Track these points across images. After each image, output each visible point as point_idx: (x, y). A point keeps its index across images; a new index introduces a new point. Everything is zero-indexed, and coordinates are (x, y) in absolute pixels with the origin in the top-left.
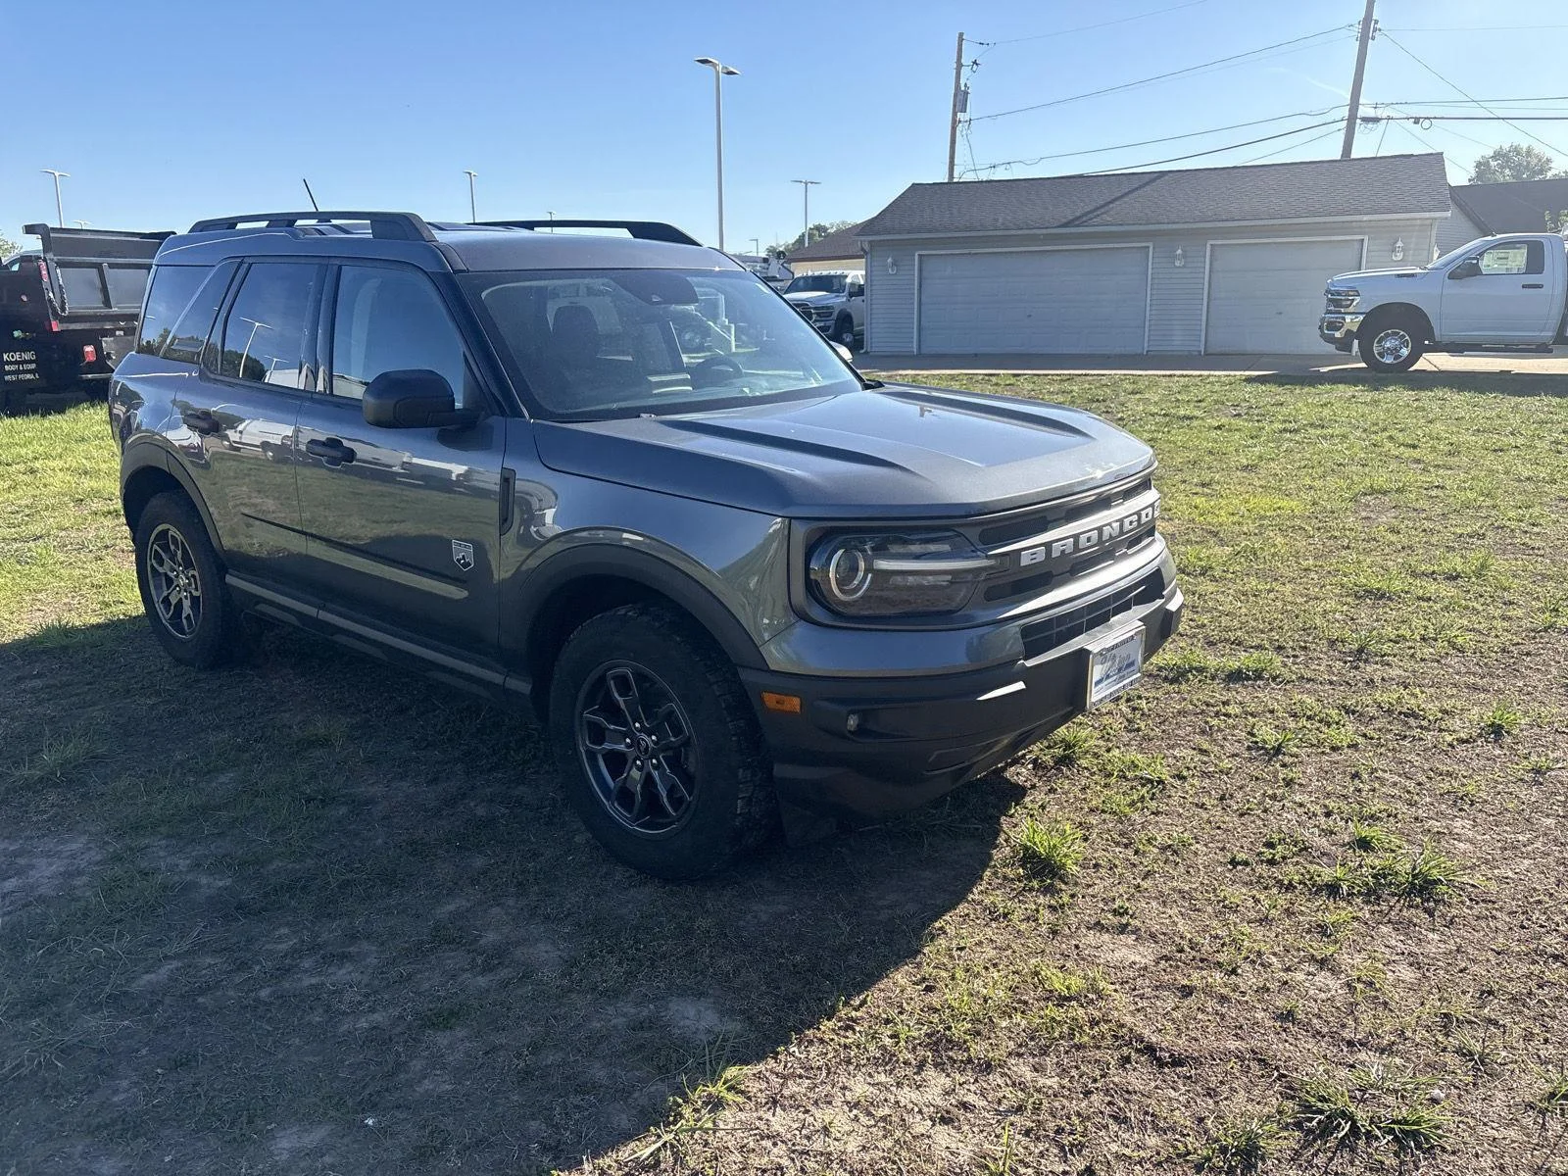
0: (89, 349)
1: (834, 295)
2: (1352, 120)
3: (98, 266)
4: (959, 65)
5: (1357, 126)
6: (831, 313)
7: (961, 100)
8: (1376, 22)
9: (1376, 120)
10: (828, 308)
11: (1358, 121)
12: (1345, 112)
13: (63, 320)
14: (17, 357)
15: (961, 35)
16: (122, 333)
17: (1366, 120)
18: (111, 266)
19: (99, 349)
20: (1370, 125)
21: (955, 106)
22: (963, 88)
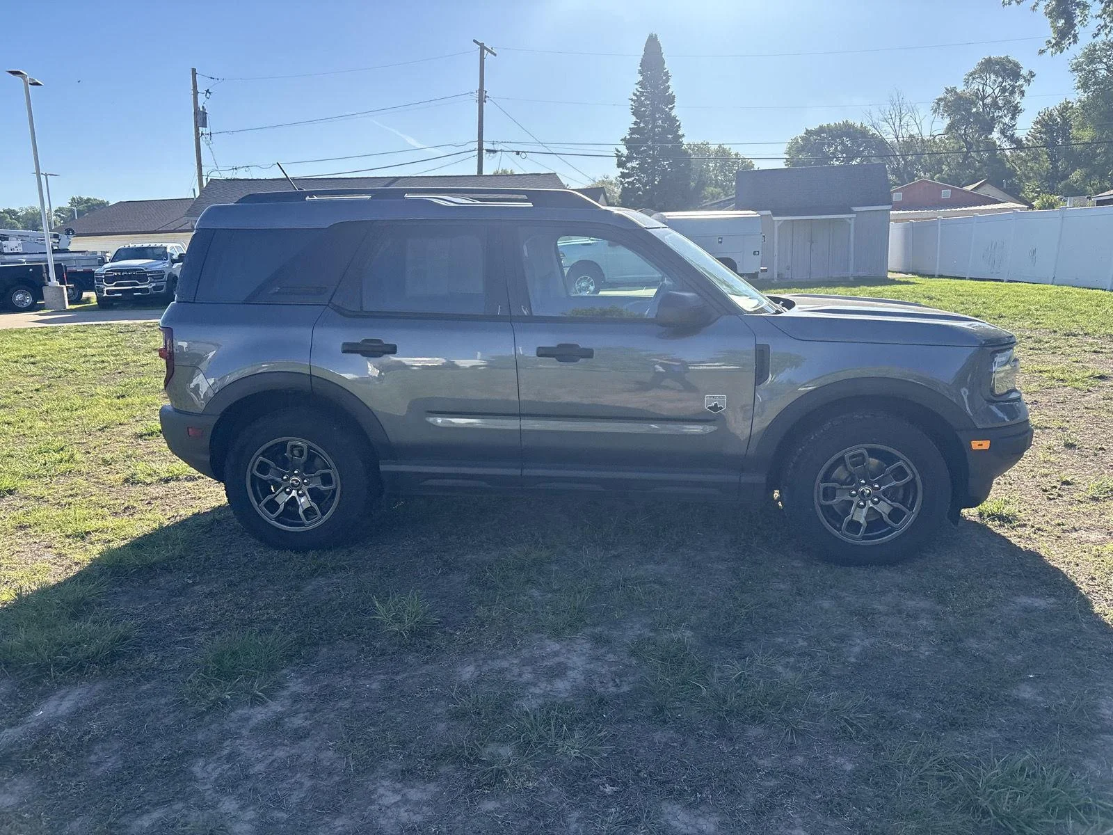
1: (161, 262)
2: (480, 149)
4: (196, 93)
5: (484, 154)
6: (163, 276)
7: (201, 118)
8: (486, 92)
9: (494, 151)
10: (161, 272)
11: (484, 151)
12: (476, 146)
15: (194, 70)
17: (488, 151)
20: (492, 154)
21: (196, 122)
22: (201, 109)
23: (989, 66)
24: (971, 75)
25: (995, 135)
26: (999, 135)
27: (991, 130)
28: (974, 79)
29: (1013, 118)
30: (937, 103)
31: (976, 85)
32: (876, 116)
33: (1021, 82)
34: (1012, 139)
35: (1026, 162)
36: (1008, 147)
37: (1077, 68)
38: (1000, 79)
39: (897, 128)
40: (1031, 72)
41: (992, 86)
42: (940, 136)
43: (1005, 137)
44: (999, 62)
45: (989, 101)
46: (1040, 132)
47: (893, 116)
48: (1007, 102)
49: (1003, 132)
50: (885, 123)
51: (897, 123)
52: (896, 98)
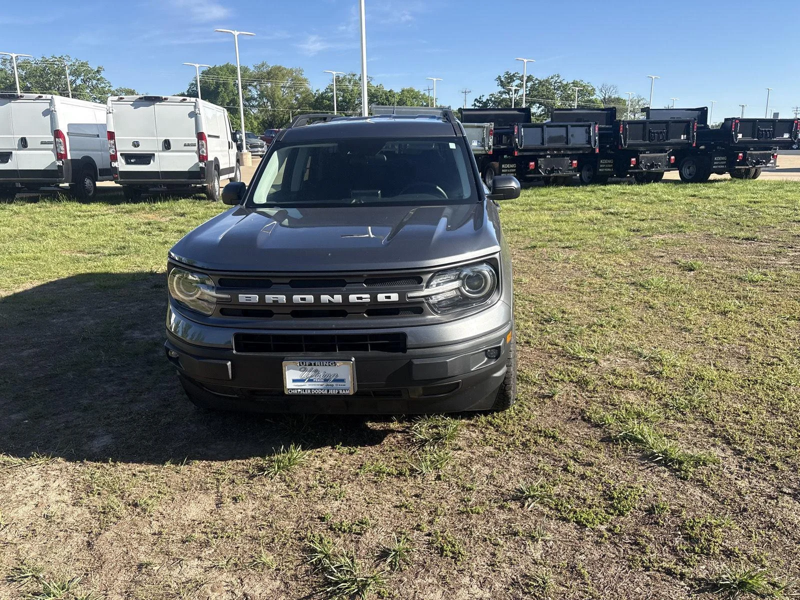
0: (532, 164)
3: (566, 126)
13: (520, 151)
14: (508, 166)
16: (549, 156)
18: (572, 126)
19: (536, 164)
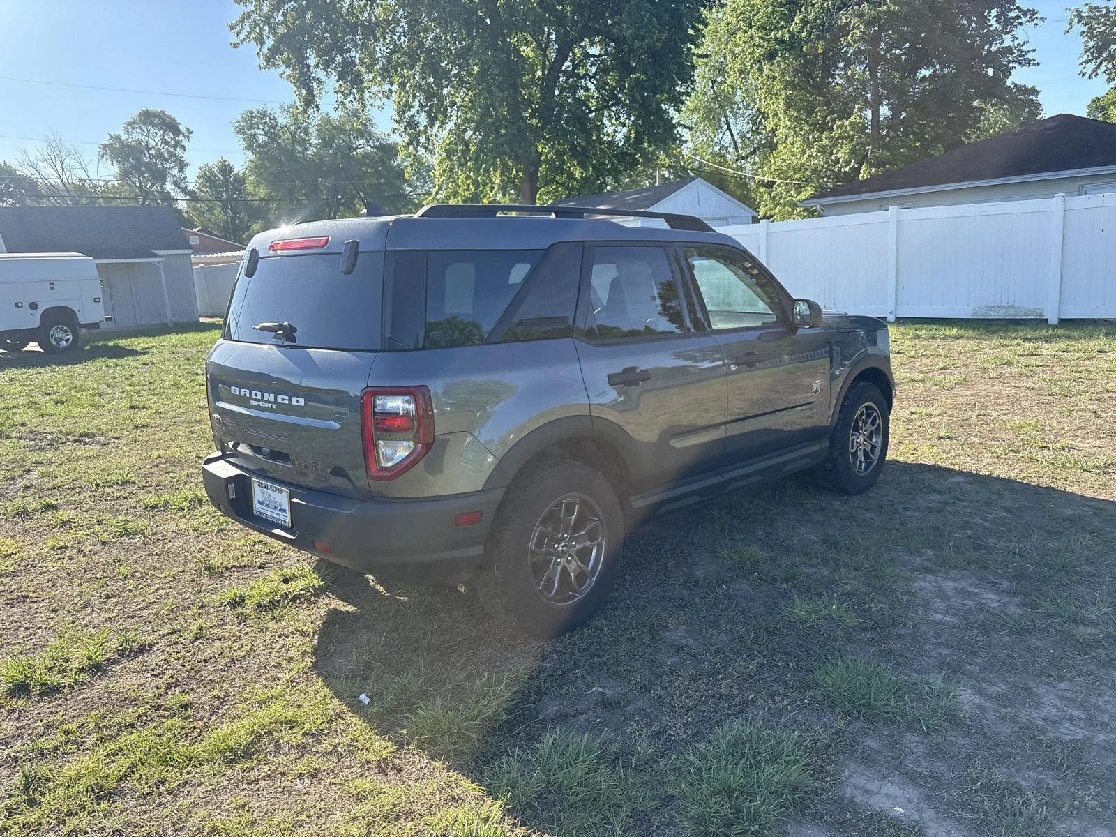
23: (148, 118)
24: (129, 124)
25: (169, 186)
26: (173, 186)
27: (164, 181)
28: (133, 128)
29: (181, 170)
30: (104, 149)
31: (136, 136)
32: (34, 156)
33: (181, 137)
34: (185, 190)
35: (204, 213)
36: (184, 198)
37: (240, 131)
38: (161, 132)
39: (60, 171)
40: (188, 129)
41: (154, 138)
42: (113, 182)
43: (179, 188)
44: (155, 115)
45: (153, 152)
46: (206, 187)
47: (53, 158)
48: (172, 155)
49: (176, 183)
50: (44, 164)
51: (59, 166)
52: (52, 138)
